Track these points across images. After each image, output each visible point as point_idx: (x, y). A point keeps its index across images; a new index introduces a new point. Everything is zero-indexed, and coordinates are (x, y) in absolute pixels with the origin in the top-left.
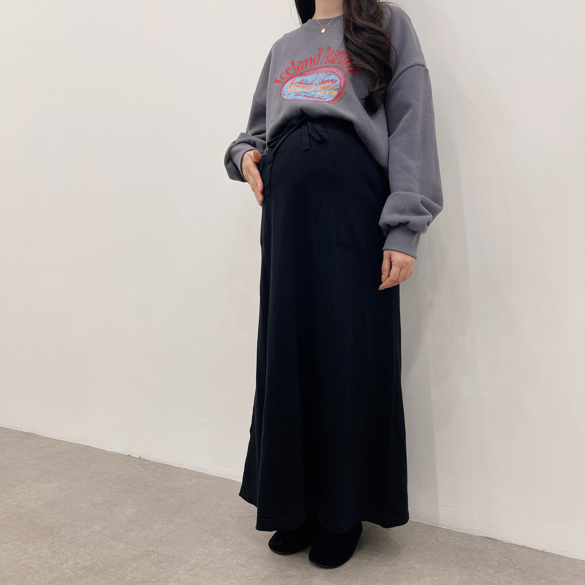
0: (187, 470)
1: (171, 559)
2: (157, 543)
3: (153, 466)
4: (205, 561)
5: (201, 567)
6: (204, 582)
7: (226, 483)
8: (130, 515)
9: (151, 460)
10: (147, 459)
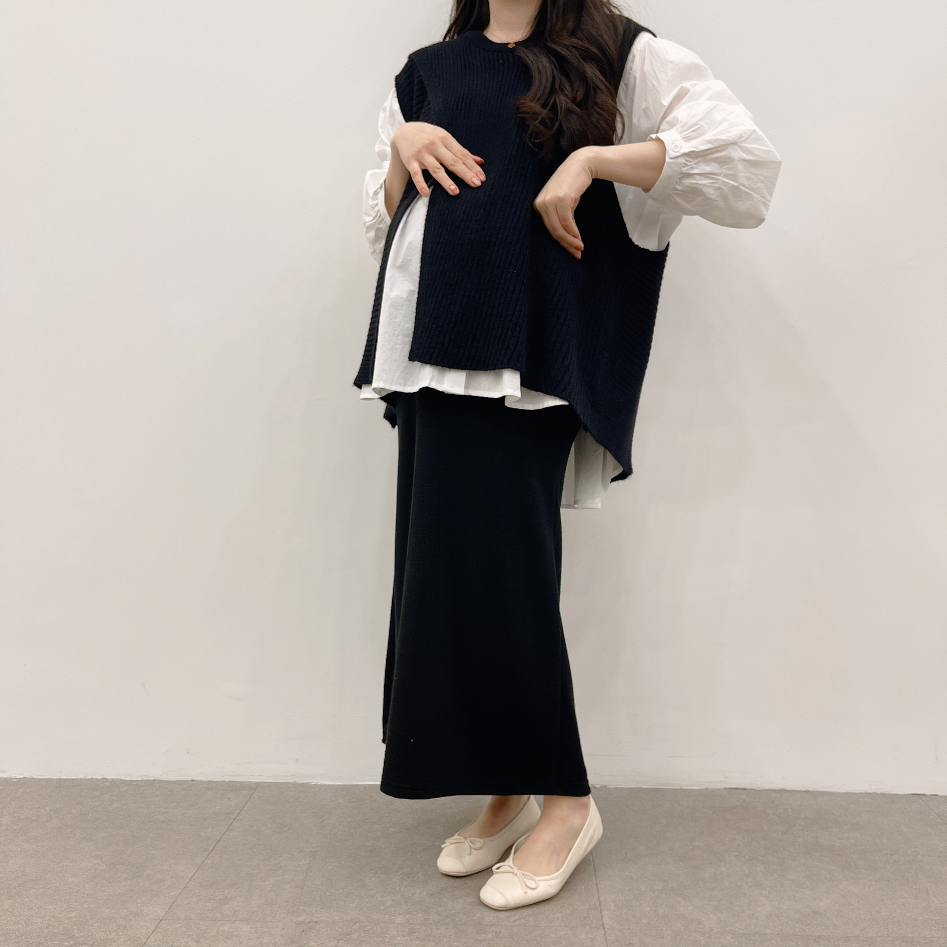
0: (198, 781)
1: (358, 924)
2: (301, 907)
3: (126, 788)
4: (415, 913)
5: (422, 924)
6: (455, 944)
7: (293, 789)
8: (190, 875)
9: (108, 777)
10: (99, 777)
